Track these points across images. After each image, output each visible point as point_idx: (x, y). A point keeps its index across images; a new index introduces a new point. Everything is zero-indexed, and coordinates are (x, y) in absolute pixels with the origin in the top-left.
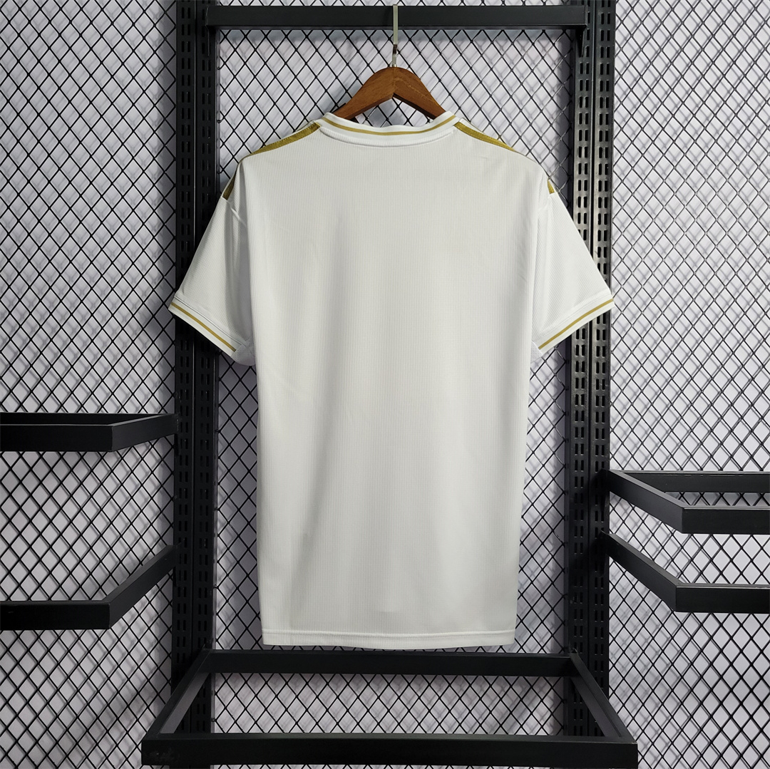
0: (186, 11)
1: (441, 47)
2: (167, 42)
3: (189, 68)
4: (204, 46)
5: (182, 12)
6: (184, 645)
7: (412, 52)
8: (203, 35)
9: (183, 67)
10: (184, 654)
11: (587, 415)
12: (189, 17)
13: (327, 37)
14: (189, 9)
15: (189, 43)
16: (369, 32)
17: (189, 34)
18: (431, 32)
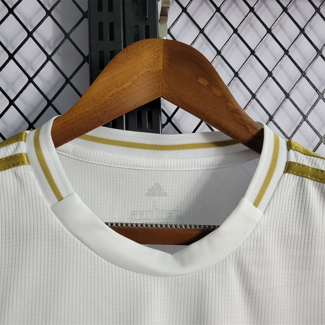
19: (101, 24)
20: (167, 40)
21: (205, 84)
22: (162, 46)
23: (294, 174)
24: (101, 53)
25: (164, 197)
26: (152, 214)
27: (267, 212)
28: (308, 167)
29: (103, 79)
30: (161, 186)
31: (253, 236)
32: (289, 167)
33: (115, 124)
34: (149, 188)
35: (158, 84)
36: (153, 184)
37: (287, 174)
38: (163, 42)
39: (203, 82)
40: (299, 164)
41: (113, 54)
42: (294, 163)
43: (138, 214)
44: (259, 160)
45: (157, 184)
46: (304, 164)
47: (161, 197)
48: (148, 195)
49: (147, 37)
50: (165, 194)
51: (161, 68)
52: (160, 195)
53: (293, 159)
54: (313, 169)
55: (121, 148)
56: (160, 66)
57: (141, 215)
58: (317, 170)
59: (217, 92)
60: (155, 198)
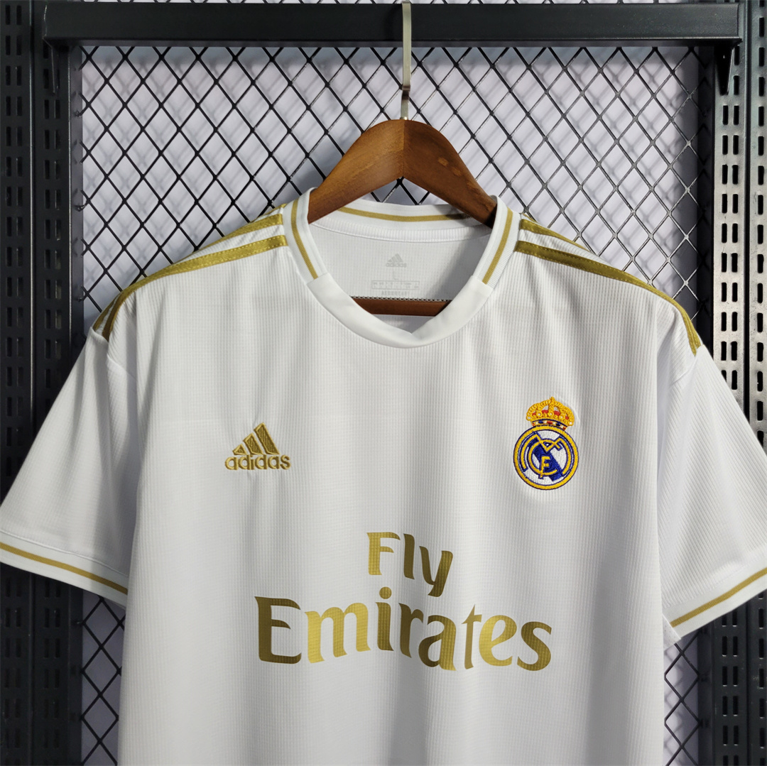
1: (475, 76)
4: (47, 73)
7: (423, 84)
8: (46, 55)
11: (743, 733)
12: (19, 22)
13: (272, 59)
14: (20, 9)
16: (347, 51)
17: (19, 52)
18: (457, 52)
20: (408, 120)
21: (445, 164)
22: (404, 127)
23: (523, 253)
25: (403, 268)
26: (392, 284)
27: (496, 289)
28: (535, 245)
30: (401, 256)
31: (483, 310)
32: (520, 247)
34: (390, 258)
35: (399, 165)
36: (393, 256)
37: (516, 252)
38: (403, 123)
39: (443, 162)
40: (527, 243)
42: (523, 242)
43: (378, 283)
44: (489, 237)
45: (397, 255)
46: (532, 242)
47: (400, 268)
48: (388, 265)
50: (405, 265)
51: (402, 149)
52: (399, 266)
53: (523, 239)
54: (540, 247)
56: (401, 146)
57: (380, 284)
58: (544, 248)
59: (458, 173)
60: (394, 268)
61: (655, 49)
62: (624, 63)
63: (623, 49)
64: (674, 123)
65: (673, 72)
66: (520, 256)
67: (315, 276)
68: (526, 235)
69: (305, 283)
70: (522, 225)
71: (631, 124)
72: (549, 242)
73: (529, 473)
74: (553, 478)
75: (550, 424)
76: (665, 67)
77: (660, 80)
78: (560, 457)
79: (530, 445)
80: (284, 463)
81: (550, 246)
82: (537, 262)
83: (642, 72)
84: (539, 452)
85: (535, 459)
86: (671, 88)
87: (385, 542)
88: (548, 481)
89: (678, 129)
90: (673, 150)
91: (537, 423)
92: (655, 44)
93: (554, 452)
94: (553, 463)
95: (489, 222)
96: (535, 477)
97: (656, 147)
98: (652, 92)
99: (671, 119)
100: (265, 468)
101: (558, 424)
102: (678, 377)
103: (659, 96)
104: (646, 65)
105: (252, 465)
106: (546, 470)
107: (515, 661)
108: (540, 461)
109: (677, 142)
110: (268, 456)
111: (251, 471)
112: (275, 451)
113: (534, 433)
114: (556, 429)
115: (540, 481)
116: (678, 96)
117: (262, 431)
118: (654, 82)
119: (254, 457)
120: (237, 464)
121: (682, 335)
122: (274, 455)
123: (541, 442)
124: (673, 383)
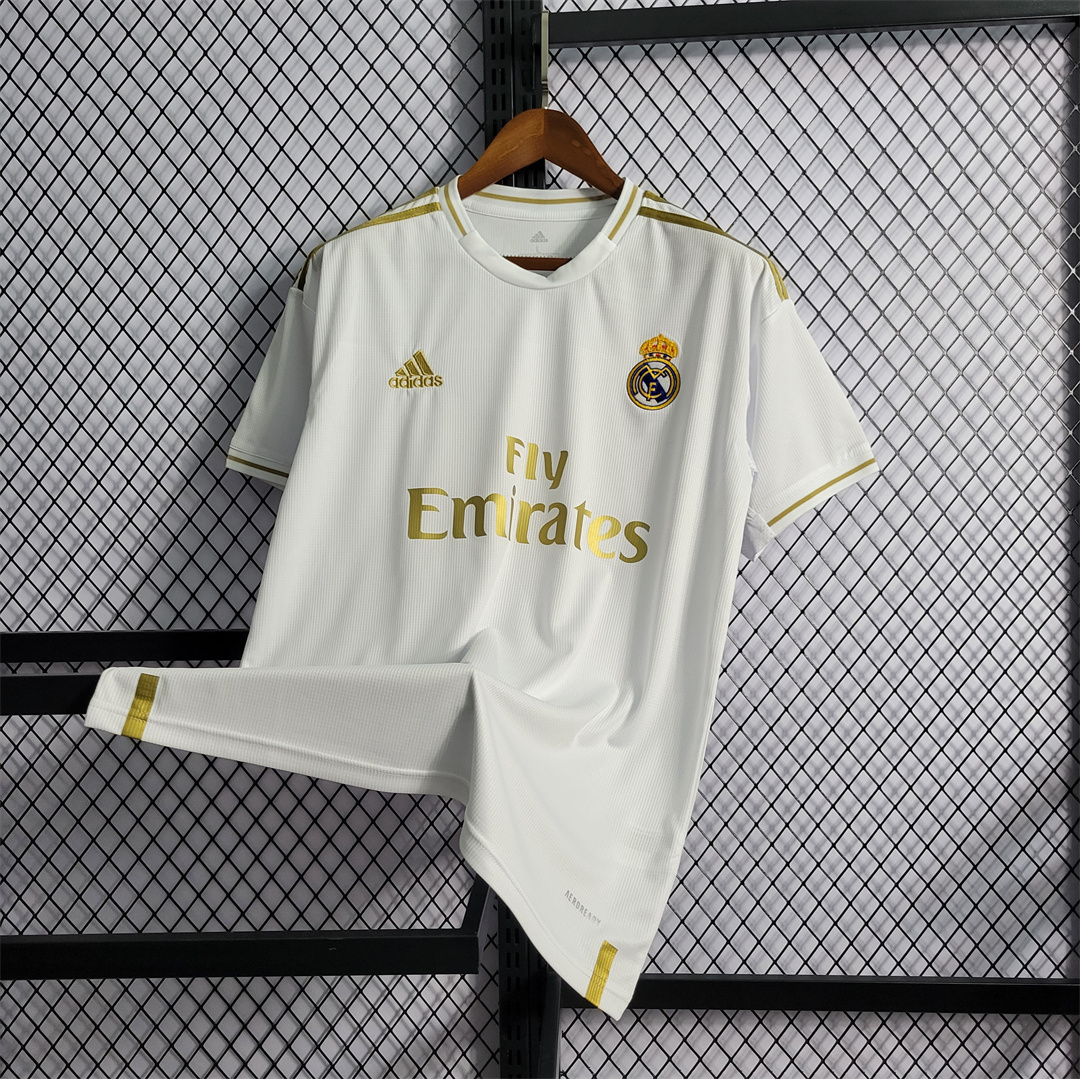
0: (498, 22)
2: (467, 70)
3: (504, 108)
5: (492, 26)
6: (517, 966)
8: (525, 58)
9: (495, 108)
10: (518, 979)
12: (502, 32)
14: (502, 20)
15: (503, 70)
17: (502, 57)
19: (494, 96)
20: (548, 110)
21: (578, 146)
22: (544, 115)
23: (644, 216)
24: (495, 121)
28: (655, 210)
29: (496, 144)
30: (544, 234)
31: (606, 262)
32: (643, 211)
33: (506, 182)
36: (536, 232)
37: (639, 216)
38: (545, 112)
40: (649, 209)
41: (504, 122)
42: (645, 208)
45: (540, 232)
46: (653, 208)
49: (534, 107)
50: (547, 241)
53: (644, 205)
55: (510, 202)
56: (542, 131)
58: (662, 212)
59: (588, 152)
61: (1045, 26)
62: (1017, 39)
63: (1017, 26)
64: (1063, 90)
65: (1061, 45)
66: (643, 219)
67: (464, 234)
68: (648, 202)
69: (457, 240)
70: (646, 194)
71: (1024, 92)
72: (666, 208)
73: (639, 396)
74: (658, 400)
75: (658, 357)
76: (1054, 40)
77: (1049, 53)
78: (665, 383)
79: (641, 374)
80: (437, 382)
81: (667, 210)
82: (655, 223)
83: (1033, 46)
84: (648, 379)
85: (644, 385)
86: (1060, 60)
87: (517, 447)
88: (654, 402)
89: (1066, 95)
90: (1061, 114)
91: (648, 356)
92: (1045, 21)
93: (660, 379)
94: (659, 388)
95: (616, 194)
96: (643, 400)
97: (1047, 112)
98: (1042, 64)
99: (1060, 87)
100: (421, 386)
101: (665, 356)
102: (768, 314)
103: (1049, 67)
104: (1037, 40)
105: (410, 384)
106: (653, 394)
107: (617, 556)
108: (648, 386)
109: (1064, 108)
110: (424, 377)
111: (410, 389)
112: (431, 373)
113: (645, 364)
114: (663, 360)
115: (648, 403)
116: (1065, 67)
117: (419, 357)
118: (1044, 54)
119: (413, 378)
120: (398, 383)
121: (770, 282)
122: (430, 376)
123: (650, 371)
124: (763, 321)
